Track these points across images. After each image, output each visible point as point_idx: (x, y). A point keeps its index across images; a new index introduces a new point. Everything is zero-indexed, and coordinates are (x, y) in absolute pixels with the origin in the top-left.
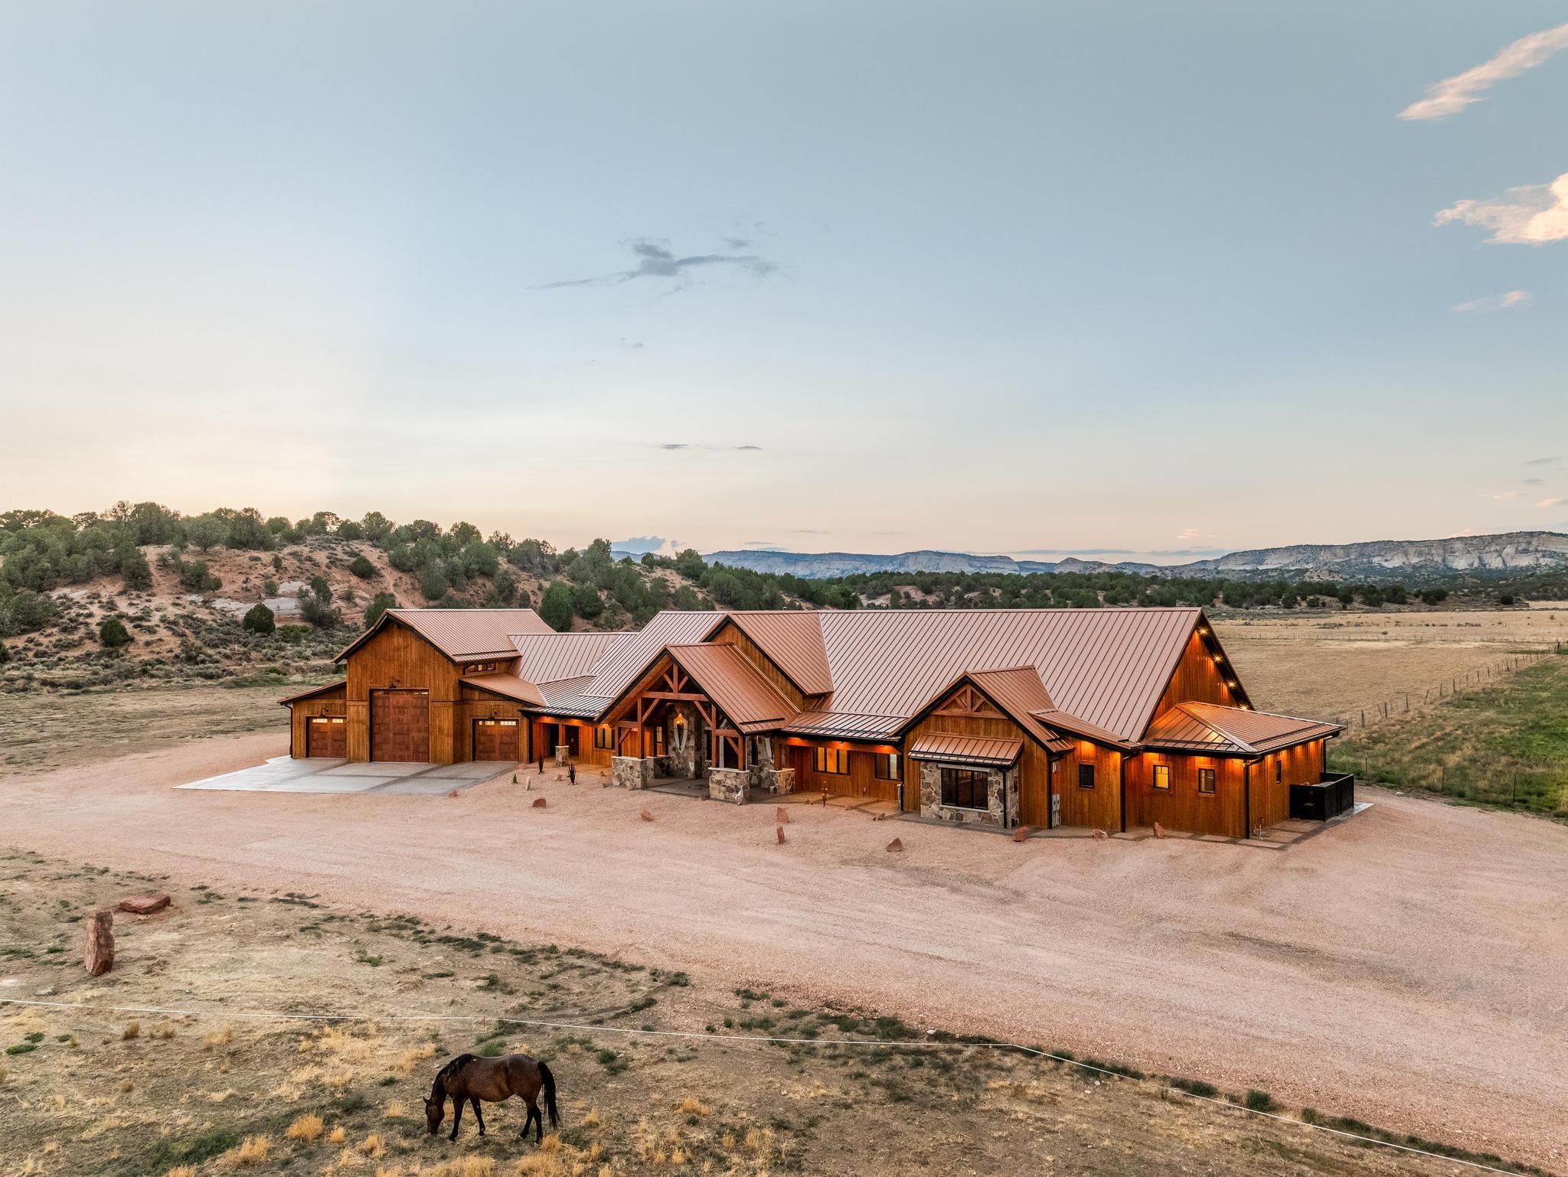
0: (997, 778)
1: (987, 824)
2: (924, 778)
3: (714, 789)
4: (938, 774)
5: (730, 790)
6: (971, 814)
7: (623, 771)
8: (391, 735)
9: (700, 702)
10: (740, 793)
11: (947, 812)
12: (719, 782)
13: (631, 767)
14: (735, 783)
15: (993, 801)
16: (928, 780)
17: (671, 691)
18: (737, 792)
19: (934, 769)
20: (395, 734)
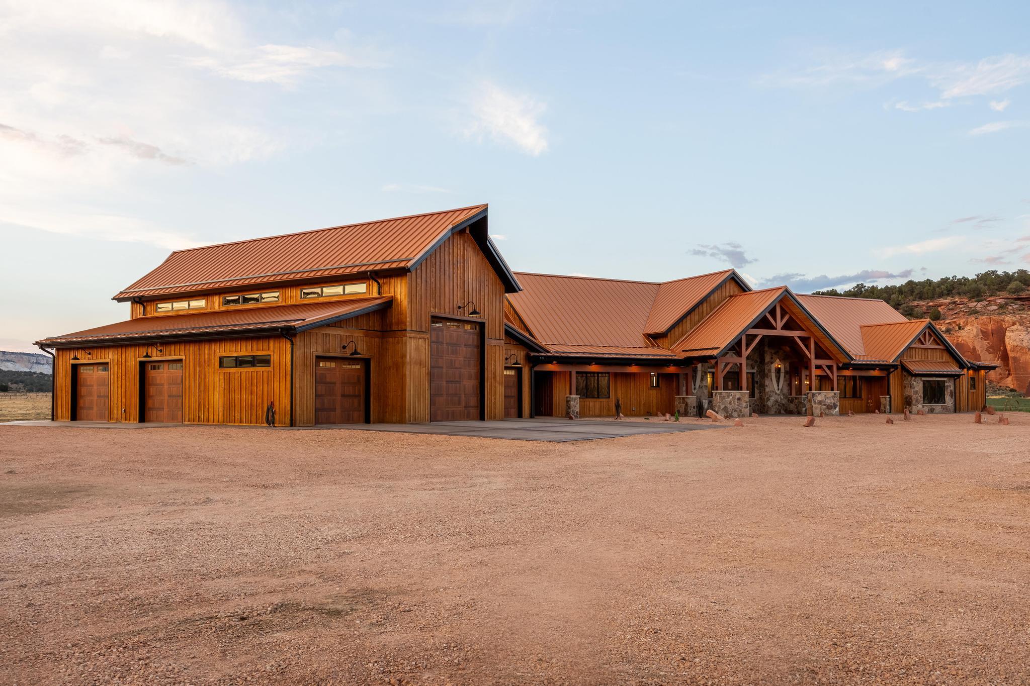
0: (950, 383)
1: (946, 410)
2: (914, 388)
3: (816, 408)
4: (921, 384)
5: (829, 407)
6: (938, 407)
7: (730, 403)
8: (444, 383)
9: (799, 337)
10: (837, 409)
11: (928, 407)
12: (820, 402)
13: (739, 399)
14: (833, 401)
15: (948, 398)
16: (916, 389)
17: (776, 329)
18: (835, 409)
19: (920, 381)
20: (447, 382)
